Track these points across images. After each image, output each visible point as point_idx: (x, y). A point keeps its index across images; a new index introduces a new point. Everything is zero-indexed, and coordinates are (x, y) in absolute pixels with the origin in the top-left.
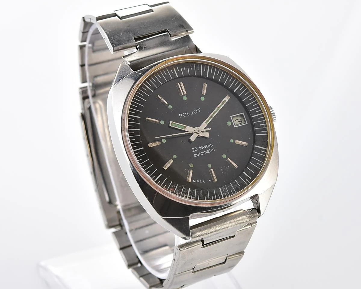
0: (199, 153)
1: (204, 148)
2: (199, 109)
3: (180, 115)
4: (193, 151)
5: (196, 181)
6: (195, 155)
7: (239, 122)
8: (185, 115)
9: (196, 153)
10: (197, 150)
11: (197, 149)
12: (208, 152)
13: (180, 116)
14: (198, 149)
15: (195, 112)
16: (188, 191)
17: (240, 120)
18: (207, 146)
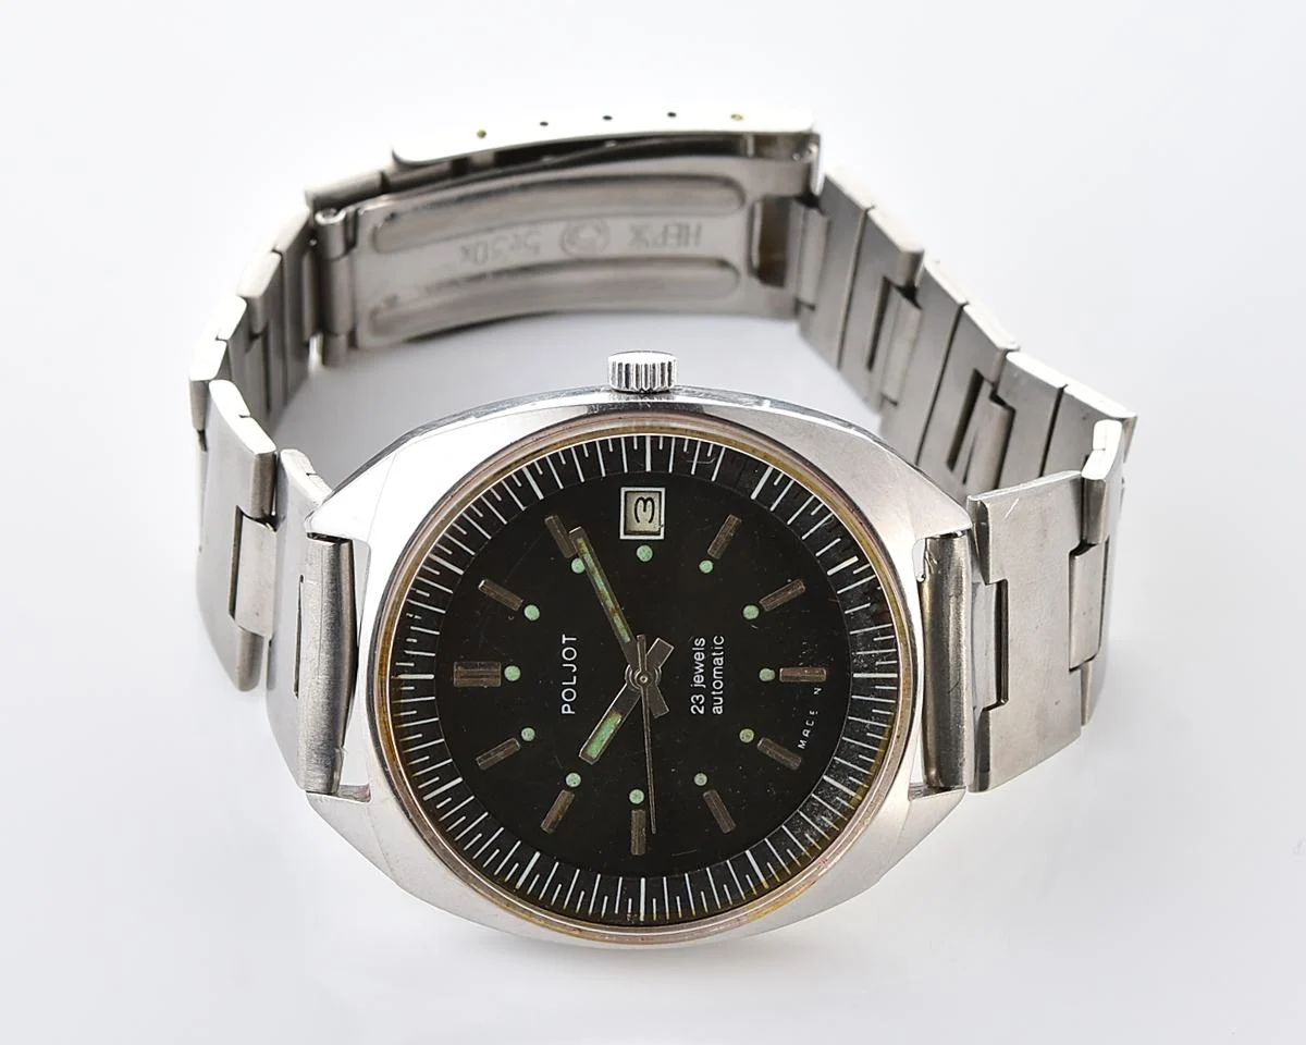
0: (714, 693)
1: (702, 671)
2: (564, 639)
3: (566, 710)
4: (702, 712)
5: (804, 738)
6: (718, 710)
7: (645, 510)
8: (569, 695)
9: (709, 703)
10: (700, 699)
11: (697, 697)
12: (719, 661)
13: (569, 712)
14: (698, 691)
15: (569, 654)
16: (832, 786)
17: (641, 502)
18: (699, 657)
